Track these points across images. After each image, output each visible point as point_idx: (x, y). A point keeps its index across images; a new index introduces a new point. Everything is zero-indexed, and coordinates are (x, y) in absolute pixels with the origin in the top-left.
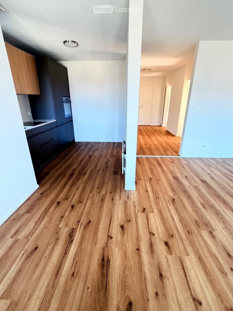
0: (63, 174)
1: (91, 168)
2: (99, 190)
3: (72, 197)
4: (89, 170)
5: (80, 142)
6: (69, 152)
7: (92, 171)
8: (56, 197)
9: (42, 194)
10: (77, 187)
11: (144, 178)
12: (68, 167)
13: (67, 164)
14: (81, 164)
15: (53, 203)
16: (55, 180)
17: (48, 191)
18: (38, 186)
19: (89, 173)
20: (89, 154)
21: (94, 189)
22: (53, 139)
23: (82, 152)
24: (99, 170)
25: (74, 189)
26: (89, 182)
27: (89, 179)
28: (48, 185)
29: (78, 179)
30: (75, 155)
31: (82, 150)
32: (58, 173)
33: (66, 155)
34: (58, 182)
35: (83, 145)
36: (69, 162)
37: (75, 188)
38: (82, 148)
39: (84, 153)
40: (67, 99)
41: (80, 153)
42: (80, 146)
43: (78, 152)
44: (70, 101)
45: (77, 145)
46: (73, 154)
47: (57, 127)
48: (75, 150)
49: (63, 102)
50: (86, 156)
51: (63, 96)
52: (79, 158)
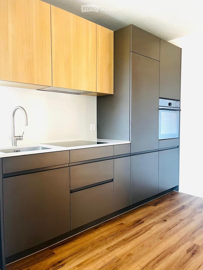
6: (150, 215)
22: (112, 180)
33: (139, 222)
36: (128, 247)
38: (185, 213)
39: (183, 232)
40: (170, 104)
41: (169, 229)
42: (183, 208)
43: (170, 223)
44: (179, 109)
45: (178, 202)
46: (154, 223)
47: (131, 155)
48: (166, 214)
49: (160, 108)
50: (183, 244)
51: (160, 98)
52: (161, 242)
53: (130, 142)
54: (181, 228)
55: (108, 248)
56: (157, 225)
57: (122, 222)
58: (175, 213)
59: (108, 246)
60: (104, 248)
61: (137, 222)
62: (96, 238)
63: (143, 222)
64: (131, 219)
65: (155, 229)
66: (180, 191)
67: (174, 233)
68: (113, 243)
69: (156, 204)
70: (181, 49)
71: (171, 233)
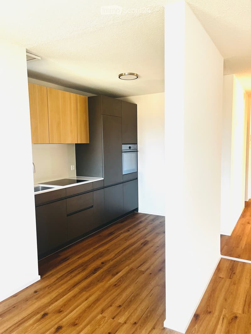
0: (84, 266)
1: (131, 266)
2: (118, 311)
3: (68, 311)
4: (127, 267)
5: (146, 214)
6: (119, 229)
7: (131, 270)
8: (49, 303)
9: (36, 292)
10: (88, 294)
11: (221, 312)
12: (101, 255)
13: (101, 249)
14: (122, 253)
15: (38, 313)
16: (67, 274)
17: (47, 290)
18: (39, 278)
19: (123, 274)
20: (146, 238)
21: (111, 306)
22: (92, 206)
23: (138, 232)
24: (143, 272)
25: (81, 297)
26: (113, 290)
27: (115, 285)
28: (53, 279)
29: (100, 280)
30: (123, 237)
31: (139, 229)
32: (80, 261)
33: (111, 234)
34: (68, 278)
35: (147, 221)
36: (106, 247)
37: (85, 295)
38: (142, 225)
39: (139, 236)
40: (130, 148)
41: (131, 235)
42: (141, 222)
43: (131, 231)
44: (136, 150)
45: (138, 219)
46: (122, 233)
47: (104, 188)
48: (129, 227)
49: (123, 151)
50: (139, 241)
51: (123, 144)
52: (126, 242)
53: (103, 179)
54: (139, 233)
55: (94, 249)
56: (123, 234)
57: (100, 235)
58: (135, 226)
59: (94, 248)
60: (92, 249)
61: (110, 234)
62: (85, 245)
63: (114, 233)
64: (106, 232)
65: (122, 236)
66: (139, 212)
67: (134, 237)
68: (96, 246)
69: (122, 222)
70: (137, 105)
71: (132, 237)
